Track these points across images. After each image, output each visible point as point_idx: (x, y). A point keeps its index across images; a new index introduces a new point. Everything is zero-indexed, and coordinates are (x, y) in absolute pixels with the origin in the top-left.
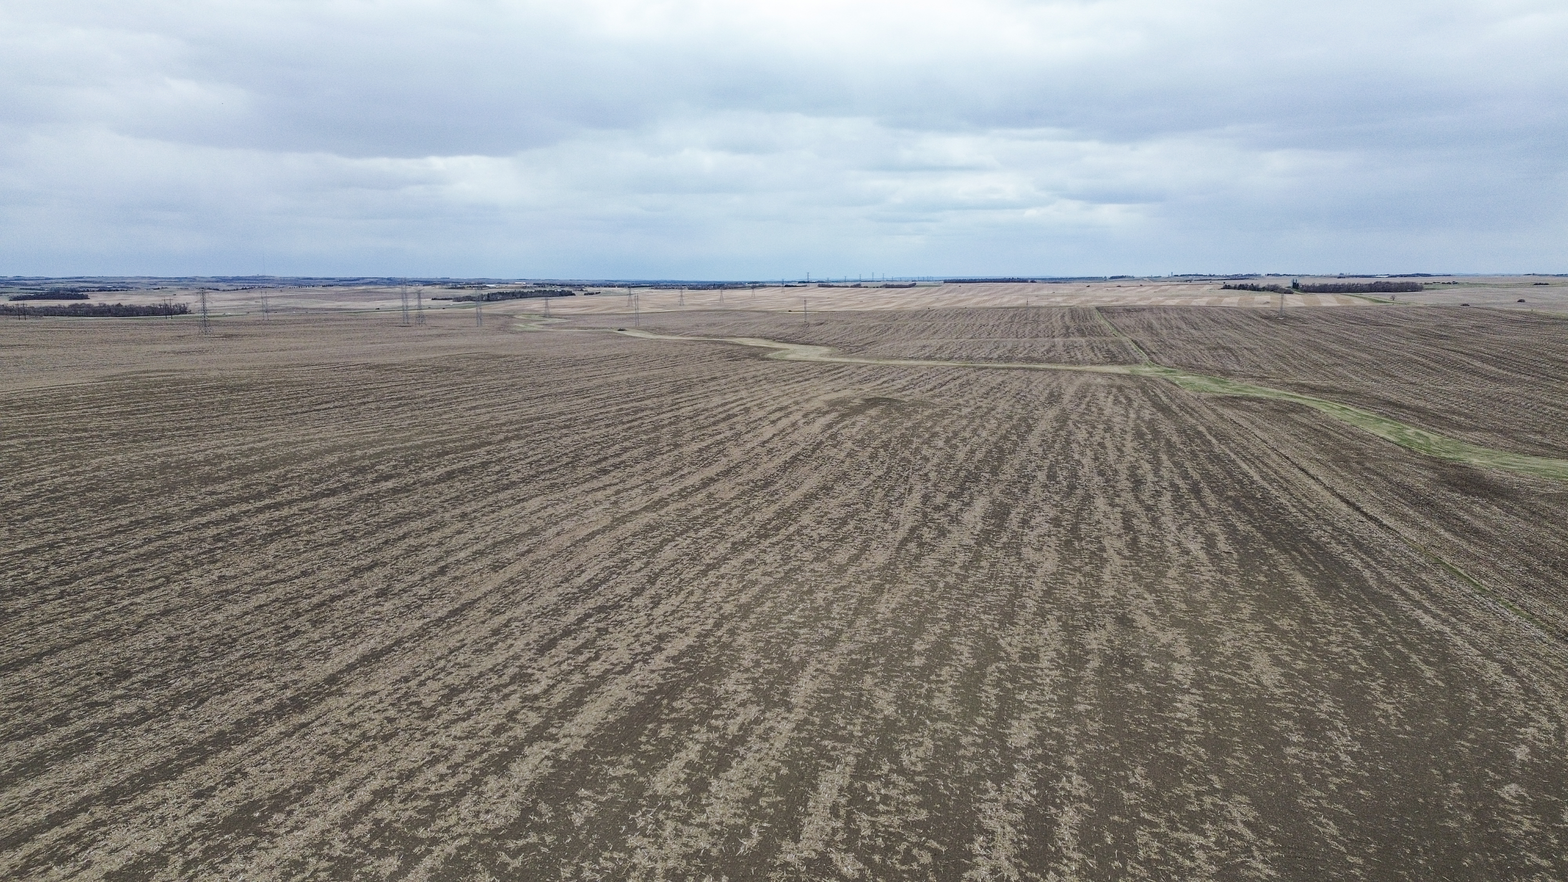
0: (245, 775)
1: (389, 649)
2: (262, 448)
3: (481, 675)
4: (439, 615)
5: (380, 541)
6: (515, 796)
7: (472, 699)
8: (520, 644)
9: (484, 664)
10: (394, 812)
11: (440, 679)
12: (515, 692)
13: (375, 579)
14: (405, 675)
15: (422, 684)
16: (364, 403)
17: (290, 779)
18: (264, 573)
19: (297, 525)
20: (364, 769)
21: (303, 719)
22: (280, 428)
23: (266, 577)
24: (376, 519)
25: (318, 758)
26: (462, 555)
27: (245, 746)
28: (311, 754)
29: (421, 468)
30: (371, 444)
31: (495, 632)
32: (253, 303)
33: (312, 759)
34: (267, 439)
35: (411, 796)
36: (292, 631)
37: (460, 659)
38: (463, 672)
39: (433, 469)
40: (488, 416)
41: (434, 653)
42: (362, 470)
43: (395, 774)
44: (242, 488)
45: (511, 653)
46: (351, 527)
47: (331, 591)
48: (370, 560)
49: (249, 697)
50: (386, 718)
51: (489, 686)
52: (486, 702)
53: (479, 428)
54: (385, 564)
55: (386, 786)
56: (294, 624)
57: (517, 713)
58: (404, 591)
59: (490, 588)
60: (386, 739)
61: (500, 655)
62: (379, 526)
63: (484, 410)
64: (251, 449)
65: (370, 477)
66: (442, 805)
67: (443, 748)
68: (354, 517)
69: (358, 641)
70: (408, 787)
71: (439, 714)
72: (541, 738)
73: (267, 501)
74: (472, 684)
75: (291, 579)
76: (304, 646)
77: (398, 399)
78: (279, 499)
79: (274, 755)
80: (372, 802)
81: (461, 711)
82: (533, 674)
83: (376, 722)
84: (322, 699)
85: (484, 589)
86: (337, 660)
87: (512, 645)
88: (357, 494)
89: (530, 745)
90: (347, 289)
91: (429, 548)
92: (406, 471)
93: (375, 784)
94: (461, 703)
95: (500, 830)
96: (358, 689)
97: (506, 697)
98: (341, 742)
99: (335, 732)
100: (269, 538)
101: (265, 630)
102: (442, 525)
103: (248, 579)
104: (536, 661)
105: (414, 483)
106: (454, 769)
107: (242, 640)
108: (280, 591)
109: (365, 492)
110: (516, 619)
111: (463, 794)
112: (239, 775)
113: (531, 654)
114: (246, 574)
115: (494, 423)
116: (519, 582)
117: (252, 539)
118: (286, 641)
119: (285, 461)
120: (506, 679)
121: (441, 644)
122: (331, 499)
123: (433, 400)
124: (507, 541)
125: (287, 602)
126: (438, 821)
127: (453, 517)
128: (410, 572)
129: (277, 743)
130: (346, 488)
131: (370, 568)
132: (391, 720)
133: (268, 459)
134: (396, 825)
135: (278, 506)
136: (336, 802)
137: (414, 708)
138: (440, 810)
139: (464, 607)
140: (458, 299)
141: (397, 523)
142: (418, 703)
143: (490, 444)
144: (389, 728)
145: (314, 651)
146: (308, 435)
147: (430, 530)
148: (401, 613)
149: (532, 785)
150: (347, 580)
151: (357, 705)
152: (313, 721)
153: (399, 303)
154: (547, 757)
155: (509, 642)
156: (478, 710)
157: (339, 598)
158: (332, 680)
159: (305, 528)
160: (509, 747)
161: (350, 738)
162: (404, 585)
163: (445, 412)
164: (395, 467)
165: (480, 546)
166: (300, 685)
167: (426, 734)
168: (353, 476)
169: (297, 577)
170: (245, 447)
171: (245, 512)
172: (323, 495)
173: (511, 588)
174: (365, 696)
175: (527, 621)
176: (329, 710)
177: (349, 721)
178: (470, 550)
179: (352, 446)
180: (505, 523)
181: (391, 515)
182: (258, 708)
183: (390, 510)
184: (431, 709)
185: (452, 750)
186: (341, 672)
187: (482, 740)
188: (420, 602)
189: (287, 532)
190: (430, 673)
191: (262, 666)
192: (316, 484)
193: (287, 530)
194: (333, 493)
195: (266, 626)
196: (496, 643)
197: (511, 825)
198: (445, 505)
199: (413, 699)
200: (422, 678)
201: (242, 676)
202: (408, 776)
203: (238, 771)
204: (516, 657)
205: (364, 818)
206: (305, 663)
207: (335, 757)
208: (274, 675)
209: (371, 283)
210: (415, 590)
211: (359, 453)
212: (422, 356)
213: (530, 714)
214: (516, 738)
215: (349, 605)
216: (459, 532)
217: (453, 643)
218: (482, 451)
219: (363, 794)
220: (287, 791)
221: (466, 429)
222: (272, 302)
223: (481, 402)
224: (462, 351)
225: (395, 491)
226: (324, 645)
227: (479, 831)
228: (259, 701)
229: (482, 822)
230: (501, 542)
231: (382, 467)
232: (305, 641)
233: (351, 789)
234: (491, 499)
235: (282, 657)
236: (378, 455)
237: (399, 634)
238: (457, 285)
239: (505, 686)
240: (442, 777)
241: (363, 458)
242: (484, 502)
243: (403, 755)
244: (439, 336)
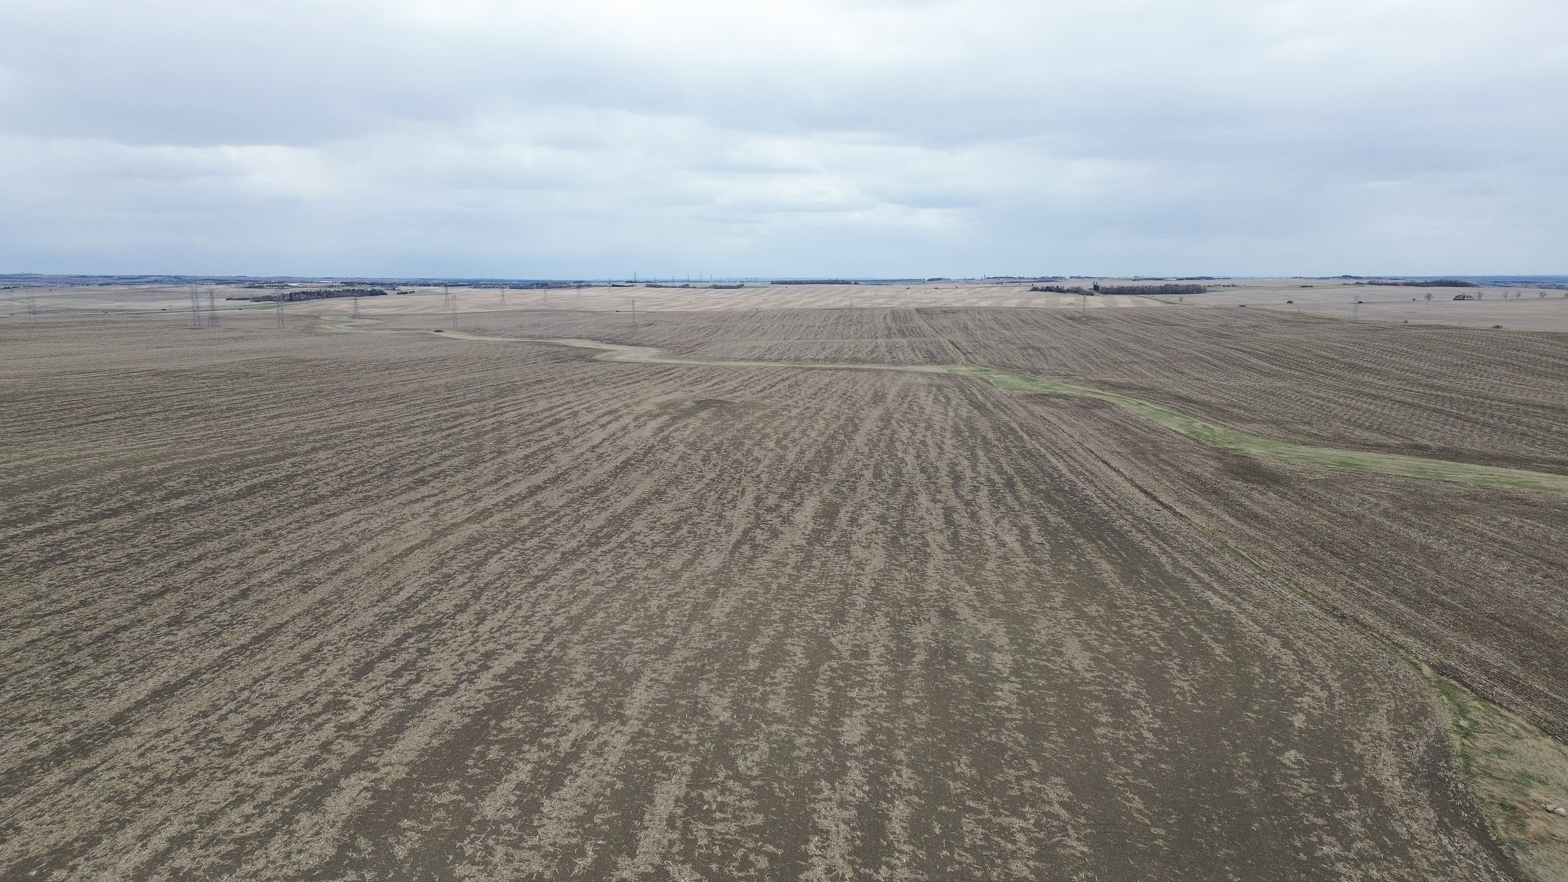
0: (18, 830)
1: (185, 682)
2: (31, 465)
3: (290, 704)
4: (242, 642)
5: (172, 564)
6: (333, 832)
7: (280, 731)
8: (333, 669)
9: (294, 692)
10: (194, 859)
11: (244, 712)
12: (328, 721)
13: (167, 606)
14: (203, 709)
15: (223, 718)
16: (150, 414)
17: (72, 830)
18: (36, 604)
19: (74, 550)
20: (158, 815)
21: (86, 764)
22: (51, 442)
23: (39, 609)
24: (166, 540)
25: (105, 805)
26: (266, 576)
27: (19, 797)
28: (96, 802)
29: (217, 483)
30: (158, 459)
31: (305, 658)
32: (17, 303)
33: (98, 807)
34: (36, 456)
35: (213, 840)
36: (70, 667)
37: (267, 688)
38: (269, 703)
39: (231, 484)
40: (292, 426)
41: (236, 684)
42: (148, 487)
43: (194, 818)
44: (8, 511)
45: (323, 680)
46: (136, 550)
47: (116, 621)
48: (160, 585)
49: (22, 743)
50: (183, 758)
51: (300, 716)
52: (296, 734)
53: (283, 438)
54: (177, 590)
55: (184, 831)
56: (73, 659)
57: (331, 743)
58: (201, 617)
59: (298, 610)
60: (182, 780)
61: (311, 683)
62: (170, 548)
63: (287, 419)
64: (19, 467)
65: (158, 494)
66: (248, 848)
67: (248, 786)
68: (140, 539)
69: (148, 675)
70: (209, 831)
71: (244, 750)
72: (358, 768)
73: (38, 525)
74: (279, 716)
75: (68, 609)
76: (86, 683)
77: (189, 408)
78: (52, 521)
79: (53, 805)
80: (169, 850)
81: (268, 745)
82: (348, 701)
83: (171, 763)
84: (109, 740)
85: (291, 612)
86: (124, 697)
87: (325, 671)
88: (143, 513)
89: (347, 777)
90: (127, 288)
91: (229, 570)
92: (200, 487)
93: (171, 831)
94: (268, 737)
95: (314, 870)
96: (149, 728)
97: (319, 727)
98: (130, 787)
99: (123, 776)
100: (42, 565)
101: (40, 668)
102: (242, 544)
103: (17, 612)
104: (351, 686)
105: (210, 500)
106: (262, 808)
107: (12, 680)
108: (55, 624)
109: (153, 511)
110: (328, 643)
111: (271, 835)
112: (11, 831)
113: (346, 680)
114: (15, 606)
115: (299, 432)
116: (331, 603)
117: (21, 566)
118: (64, 679)
119: (58, 479)
120: (318, 707)
121: (245, 674)
122: (113, 520)
123: (229, 409)
124: (316, 559)
125: (63, 635)
126: (244, 866)
127: (255, 535)
128: (207, 597)
129: (57, 791)
130: (130, 507)
131: (161, 594)
132: (187, 760)
133: (38, 477)
134: (196, 873)
135: (51, 530)
136: (127, 852)
137: (214, 745)
138: (246, 854)
139: (269, 632)
140: (257, 299)
141: (191, 544)
142: (219, 740)
143: (295, 455)
144: (186, 769)
145: (96, 689)
146: (85, 449)
147: (229, 550)
148: (197, 642)
149: (350, 818)
150: (134, 609)
151: (148, 745)
152: (98, 766)
153: (188, 303)
154: (366, 789)
155: (321, 667)
156: (287, 743)
157: (125, 628)
158: (119, 719)
159: (83, 553)
160: (324, 781)
161: (141, 782)
162: (200, 612)
163: (244, 422)
164: (187, 482)
165: (287, 566)
166: (82, 726)
167: (228, 772)
168: (138, 494)
169: (74, 608)
170: (11, 465)
171: (12, 538)
172: (103, 516)
173: (322, 610)
174: (157, 735)
175: (341, 645)
176: (117, 752)
177: (139, 763)
178: (275, 570)
179: (137, 461)
180: (314, 539)
181: (184, 535)
182: (33, 754)
183: (182, 529)
184: (233, 745)
185: (259, 787)
186: (129, 710)
187: (292, 775)
188: (219, 629)
189: (63, 558)
190: (232, 705)
191: (37, 707)
192: (95, 504)
193: (62, 556)
194: (115, 513)
195: (40, 662)
196: (307, 670)
197: (327, 864)
198: (246, 522)
199: (213, 736)
200: (223, 712)
201: (12, 721)
202: (211, 818)
203: (9, 826)
204: (330, 684)
205: (160, 868)
206: (88, 701)
207: (124, 804)
208: (50, 716)
209: (156, 281)
210: (213, 616)
211: (144, 468)
212: (216, 361)
213: (346, 743)
214: (331, 770)
215: (137, 635)
216: (263, 552)
217: (257, 671)
218: (287, 463)
219: (158, 842)
220: (70, 844)
221: (268, 439)
222: (39, 303)
223: (285, 410)
224: (262, 356)
225: (188, 509)
226: (109, 681)
227: (291, 873)
228: (33, 746)
229: (294, 863)
230: (310, 561)
231: (171, 483)
232: (86, 678)
233: (144, 838)
234: (297, 515)
235: (59, 696)
236: (167, 470)
237: (196, 665)
238: (255, 283)
239: (318, 715)
240: (248, 818)
241: (150, 473)
242: (290, 519)
243: (203, 797)
244: (235, 339)
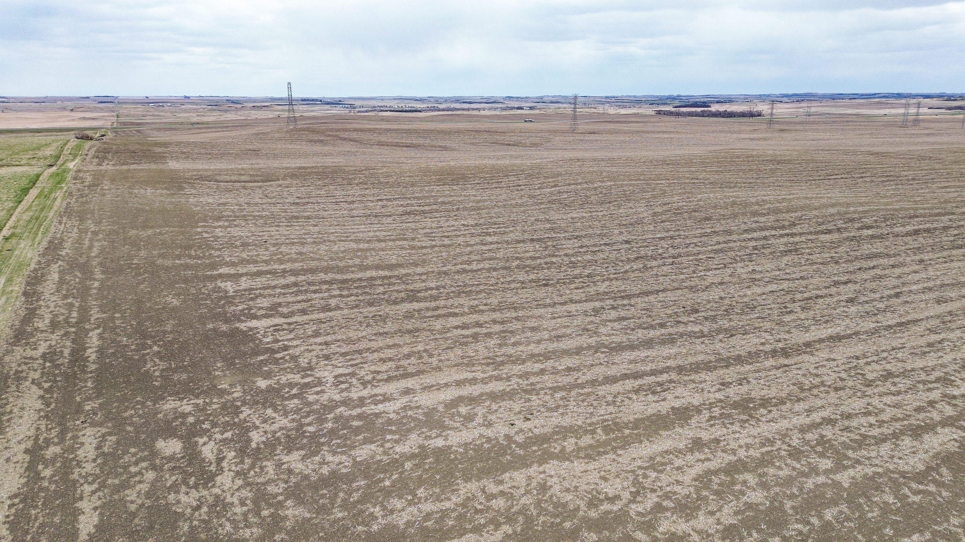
0: (748, 382)
1: (849, 336)
2: (790, 199)
3: (913, 370)
4: (890, 323)
5: (856, 267)
6: (922, 455)
7: (903, 384)
8: (948, 358)
9: (917, 363)
10: (834, 434)
11: (882, 364)
12: (937, 388)
13: (848, 291)
14: (857, 355)
15: (868, 364)
16: (862, 177)
17: (773, 393)
18: (778, 273)
19: (803, 248)
20: (819, 403)
21: (786, 362)
22: (803, 188)
23: (779, 275)
24: (856, 253)
25: (791, 386)
26: (914, 287)
27: (751, 366)
28: (788, 383)
29: (894, 224)
30: (861, 204)
31: (930, 345)
32: (801, 110)
33: (788, 386)
34: (794, 194)
35: (847, 429)
36: (788, 310)
37: (900, 355)
38: (900, 365)
39: (904, 226)
40: (956, 194)
41: (880, 347)
42: (852, 220)
43: (839, 412)
44: (774, 221)
45: (939, 362)
46: (837, 255)
47: (817, 292)
48: (847, 278)
49: (757, 341)
50: (839, 377)
51: (918, 379)
52: (912, 388)
53: (946, 202)
54: (856, 283)
55: (832, 417)
56: (791, 306)
57: (936, 402)
58: (867, 302)
59: (932, 314)
60: (837, 389)
61: (930, 361)
62: (856, 258)
63: (953, 190)
64: (784, 199)
65: (857, 225)
66: (868, 442)
67: (875, 408)
68: (840, 249)
69: (829, 326)
70: (846, 423)
71: (877, 386)
72: (952, 425)
73: (787, 231)
74: (904, 374)
75: (793, 279)
76: (795, 321)
77: (887, 176)
78: (795, 231)
79: (766, 376)
80: (821, 424)
81: (893, 389)
82: (955, 381)
83: (832, 378)
84: (800, 354)
85: (926, 314)
86: (813, 334)
87: (942, 357)
88: (845, 235)
89: (943, 427)
90: (865, 101)
91: (890, 278)
92: (883, 225)
93: (825, 414)
94: (894, 384)
95: (908, 473)
96: (824, 354)
97: (929, 390)
98: (807, 382)
99: (804, 375)
100: (786, 253)
101: (773, 306)
102: (902, 264)
103: (768, 275)
104: (959, 372)
105: (888, 234)
106: (881, 424)
107: (759, 308)
108: (785, 285)
109: (852, 234)
110: (948, 340)
111: (884, 440)
112: (745, 381)
113: (956, 367)
114: (768, 271)
115: (960, 199)
116: (957, 315)
117: (774, 252)
118: (784, 315)
119: (802, 208)
120: (932, 378)
121: (887, 343)
122: (828, 236)
123: (913, 179)
124: (953, 284)
125: (788, 292)
126: (863, 451)
127: (913, 261)
128: (873, 291)
129: (769, 370)
130: (839, 230)
131: (846, 283)
132: (842, 379)
133: (792, 206)
134: (834, 442)
135: (793, 235)
136: (798, 415)
137: (860, 377)
138: (866, 445)
139: (909, 322)
140: (950, 109)
141: (870, 258)
142: (863, 375)
143: (953, 214)
144: (840, 384)
145: (799, 325)
146: (820, 194)
147: (893, 266)
148: (861, 316)
149: (938, 454)
150: (829, 287)
151: (821, 364)
152: (792, 365)
153: (902, 111)
154: (955, 440)
155: (940, 354)
156: (905, 392)
157: (821, 297)
158: (808, 345)
159: (807, 251)
160: (925, 423)
161: (813, 382)
162: (867, 299)
163: (922, 188)
164: (876, 221)
165: (930, 284)
166: (788, 342)
167: (864, 395)
168: (845, 223)
169: (797, 279)
170: (780, 197)
171: (773, 236)
172: (823, 233)
173: (949, 318)
174: (827, 360)
175: (958, 344)
176: (803, 362)
177: (815, 371)
178: (921, 285)
179: (848, 204)
180: (954, 272)
181: (867, 252)
182: (761, 348)
183: (866, 248)
184: (871, 381)
185: (882, 411)
186: (814, 341)
187: (905, 412)
188: (876, 312)
189: (796, 252)
190: (875, 358)
191: (768, 325)
192: (819, 225)
193: (796, 250)
194: (829, 232)
195: (774, 303)
196: (929, 352)
197: (917, 473)
198: (908, 252)
199: (859, 371)
200: (869, 360)
201: (755, 328)
202: (849, 416)
203: (745, 378)
204: (943, 366)
205: (814, 431)
206: (793, 330)
207: (802, 390)
208: (774, 332)
209: (884, 97)
210: (875, 303)
211: (852, 209)
212: (911, 148)
213: (947, 407)
214: (932, 419)
215: (827, 303)
216: (916, 272)
217: (895, 343)
218: (946, 218)
219: (816, 417)
220: (771, 399)
221: (936, 201)
222: (813, 110)
223: (953, 184)
224: (945, 146)
225: (873, 237)
226: (807, 323)
227: (891, 468)
228: (763, 344)
229: (895, 463)
230: (948, 285)
231: (866, 220)
232: (796, 318)
233: (809, 411)
234: (945, 253)
235: (780, 323)
236: (865, 212)
237: (858, 329)
238: (950, 98)
239: (931, 382)
240: (871, 425)
241: (854, 212)
242: (940, 255)
243: (846, 403)
244: (928, 134)
